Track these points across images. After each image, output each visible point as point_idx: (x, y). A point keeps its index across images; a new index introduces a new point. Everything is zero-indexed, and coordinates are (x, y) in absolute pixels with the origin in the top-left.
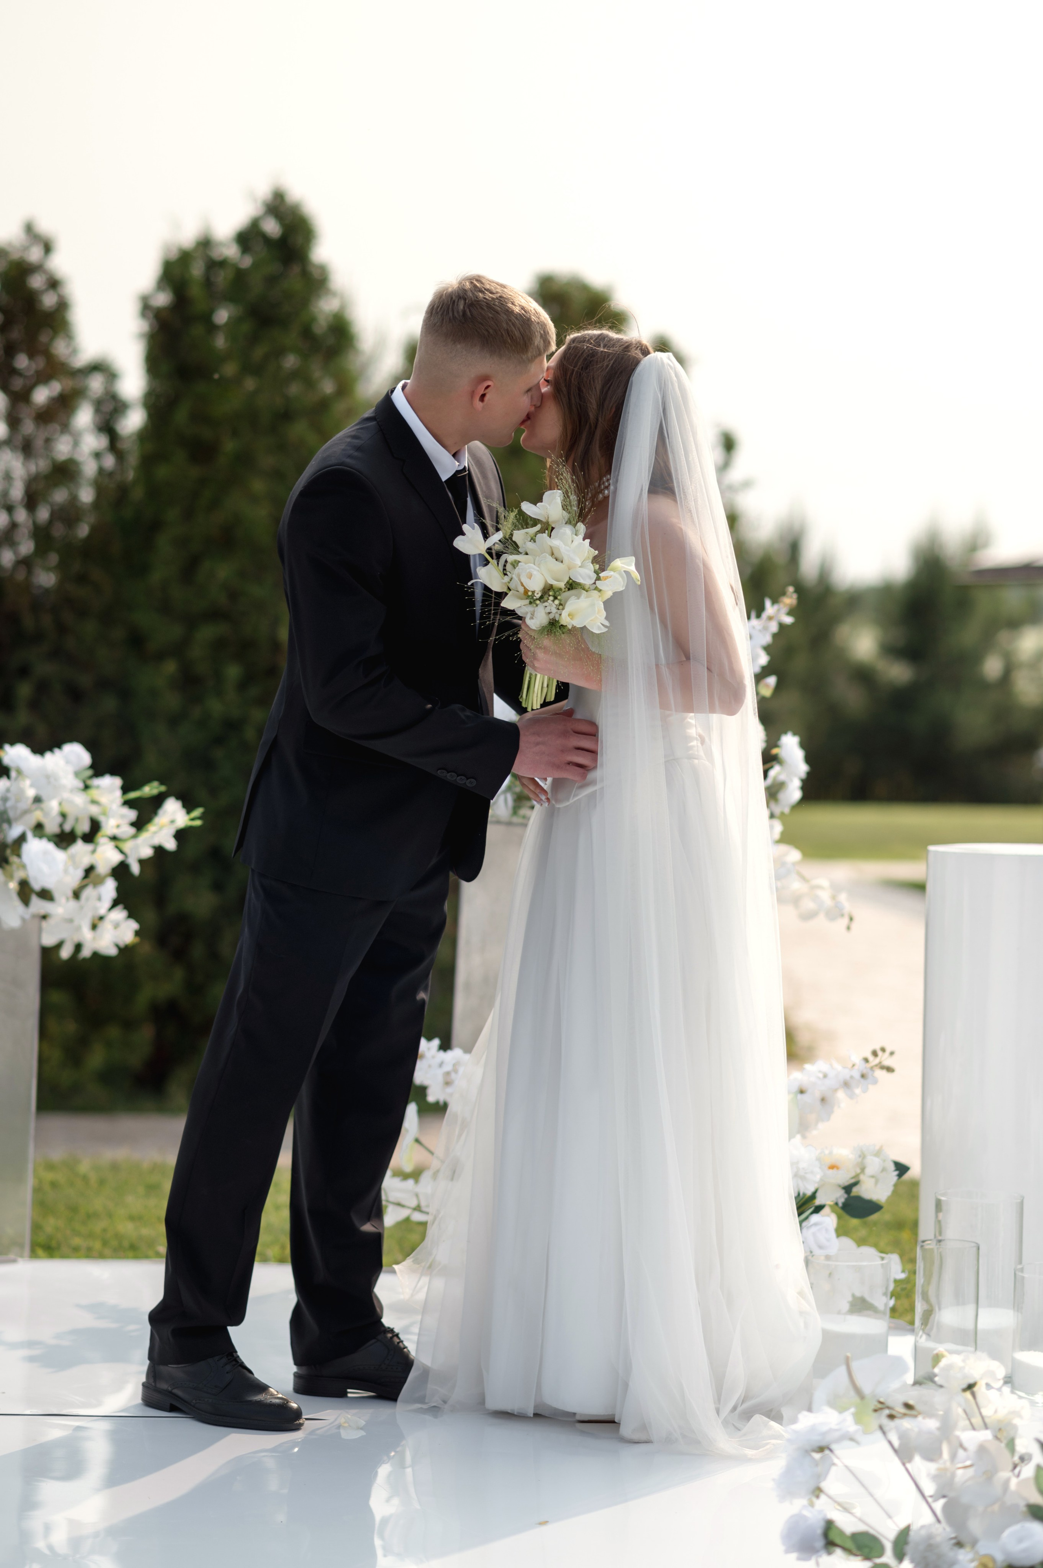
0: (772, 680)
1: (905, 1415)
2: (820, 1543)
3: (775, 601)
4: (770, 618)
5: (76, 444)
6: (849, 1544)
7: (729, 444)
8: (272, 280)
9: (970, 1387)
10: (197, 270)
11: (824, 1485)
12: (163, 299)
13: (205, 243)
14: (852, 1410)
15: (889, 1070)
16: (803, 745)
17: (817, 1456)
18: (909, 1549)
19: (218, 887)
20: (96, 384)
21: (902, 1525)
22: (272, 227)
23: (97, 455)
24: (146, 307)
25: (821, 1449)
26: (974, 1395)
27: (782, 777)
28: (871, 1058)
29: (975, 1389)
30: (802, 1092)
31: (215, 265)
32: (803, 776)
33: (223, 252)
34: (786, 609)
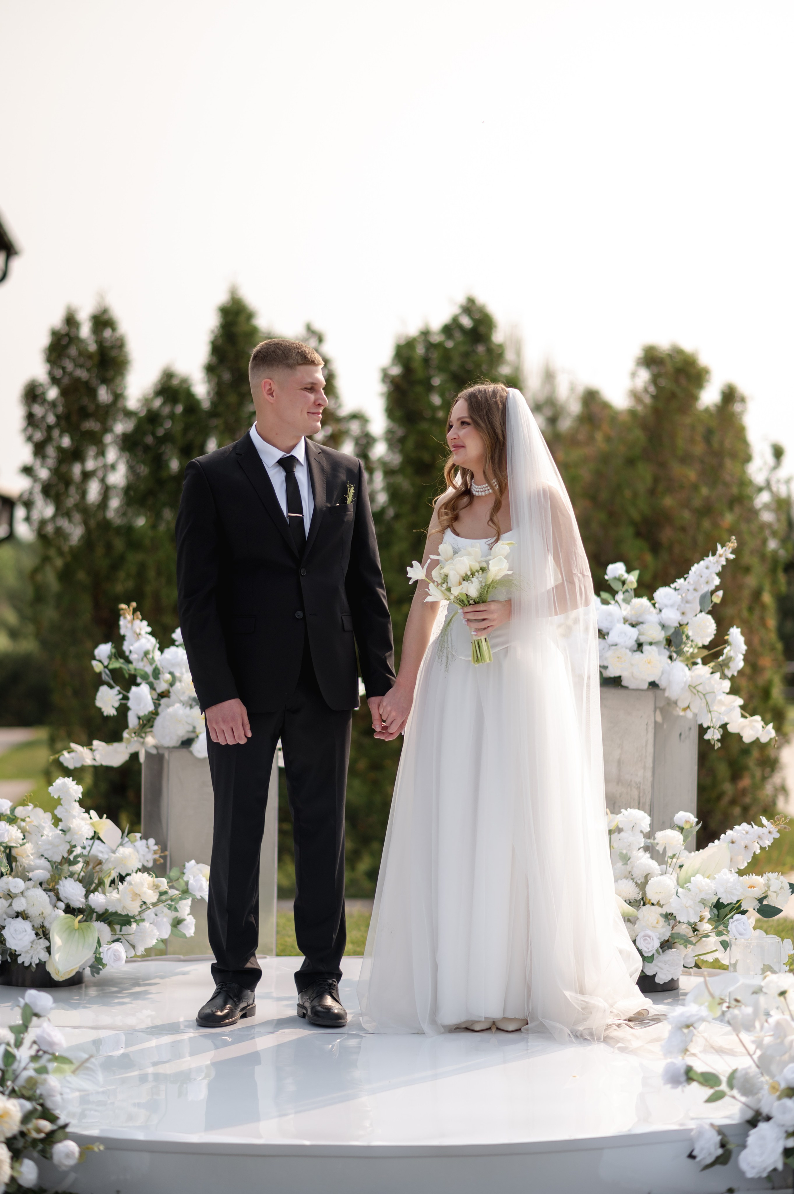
0: (720, 593)
1: (736, 1006)
2: (683, 1078)
3: (723, 546)
4: (720, 556)
6: (701, 1079)
7: (778, 453)
8: (466, 355)
9: (783, 994)
10: (420, 350)
11: (689, 1048)
12: (396, 371)
13: (425, 333)
14: (707, 1004)
16: (742, 633)
17: (686, 1031)
18: (735, 1082)
20: (355, 427)
21: (734, 1068)
22: (466, 322)
24: (386, 376)
25: (688, 1026)
26: (785, 998)
27: (730, 654)
29: (787, 995)
30: (733, 842)
31: (430, 346)
32: (744, 652)
33: (436, 338)
34: (730, 550)
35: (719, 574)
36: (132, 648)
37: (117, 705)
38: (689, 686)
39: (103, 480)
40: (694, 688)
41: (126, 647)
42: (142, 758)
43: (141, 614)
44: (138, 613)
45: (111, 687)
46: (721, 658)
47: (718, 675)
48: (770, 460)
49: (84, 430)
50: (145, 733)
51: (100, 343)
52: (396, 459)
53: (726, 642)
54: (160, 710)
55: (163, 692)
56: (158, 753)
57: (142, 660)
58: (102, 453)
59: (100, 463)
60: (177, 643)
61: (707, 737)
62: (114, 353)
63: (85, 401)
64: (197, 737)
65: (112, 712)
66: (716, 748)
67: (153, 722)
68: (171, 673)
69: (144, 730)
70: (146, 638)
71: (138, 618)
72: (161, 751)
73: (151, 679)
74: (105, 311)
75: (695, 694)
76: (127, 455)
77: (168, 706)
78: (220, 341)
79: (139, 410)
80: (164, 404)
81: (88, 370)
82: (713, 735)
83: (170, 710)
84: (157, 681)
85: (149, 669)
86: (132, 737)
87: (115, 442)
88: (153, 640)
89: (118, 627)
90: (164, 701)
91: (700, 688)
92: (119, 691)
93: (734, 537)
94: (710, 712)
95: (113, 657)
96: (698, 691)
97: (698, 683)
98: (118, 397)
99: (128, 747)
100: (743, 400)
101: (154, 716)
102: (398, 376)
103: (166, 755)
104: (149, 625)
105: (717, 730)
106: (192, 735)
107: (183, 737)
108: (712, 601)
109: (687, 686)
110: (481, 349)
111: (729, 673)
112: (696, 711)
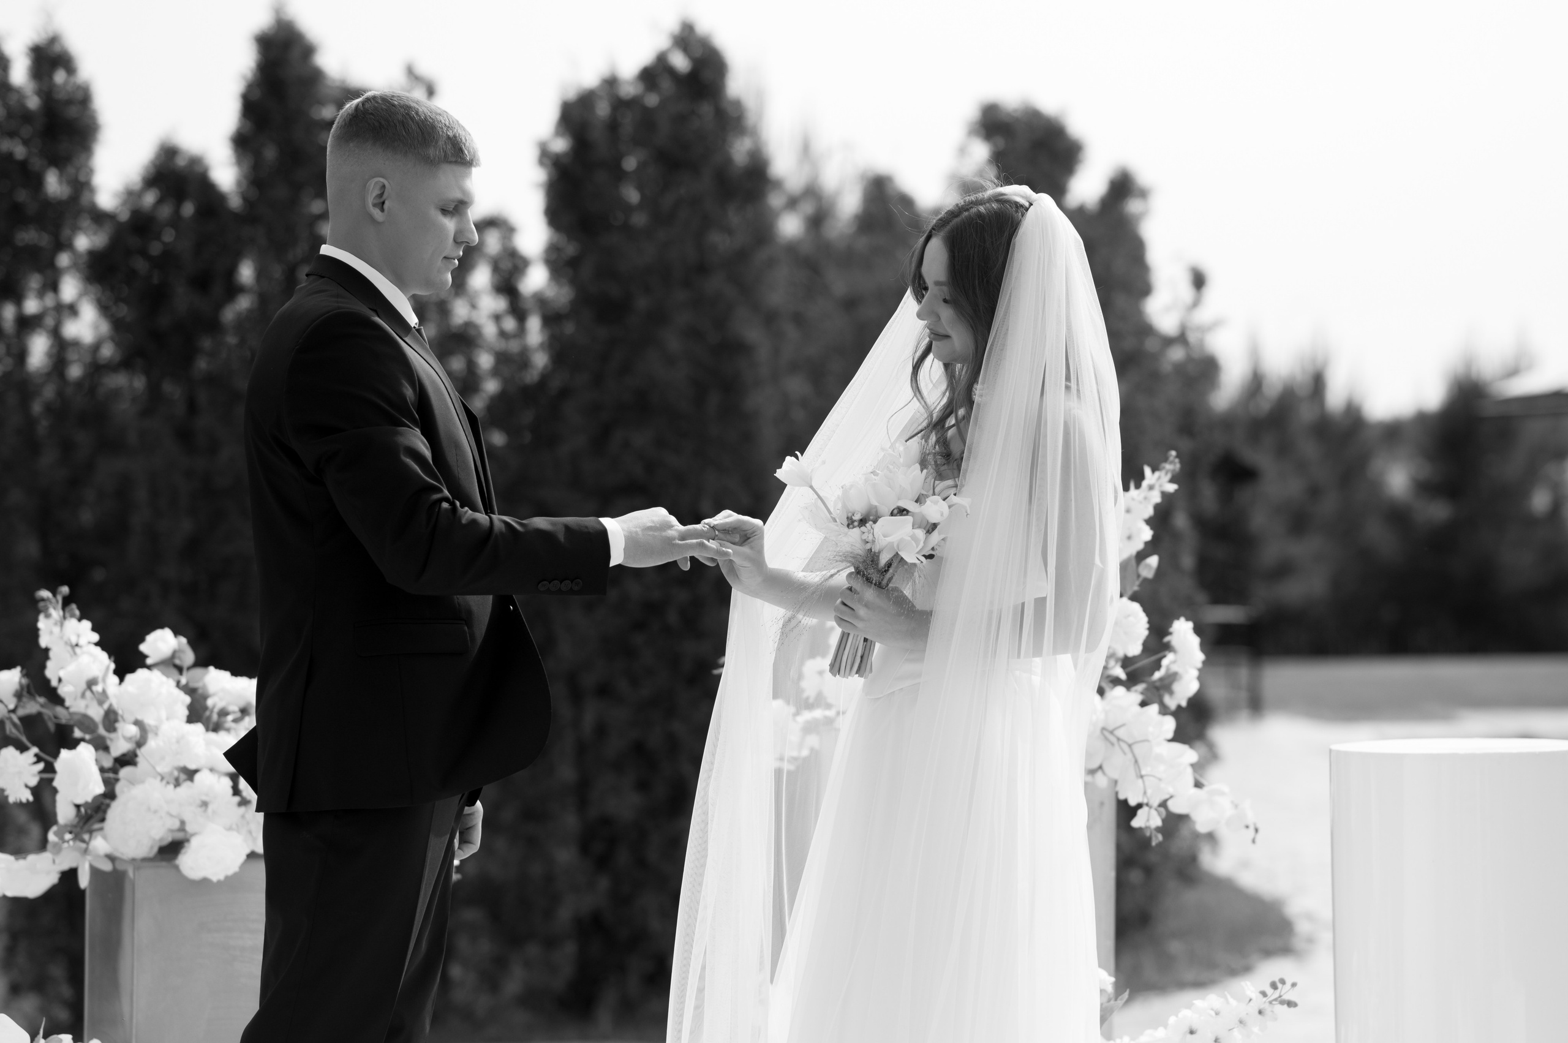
0: (1153, 561)
4: (1151, 488)
5: (474, 306)
7: (1199, 281)
8: (681, 119)
10: (603, 109)
12: (562, 145)
13: (611, 82)
15: (1291, 1004)
16: (1197, 630)
19: (643, 786)
20: (492, 241)
22: (680, 62)
23: (497, 318)
24: (545, 156)
27: (1174, 668)
28: (1269, 991)
30: (1192, 1032)
31: (620, 104)
32: (1200, 665)
33: (629, 89)
34: (1169, 476)
35: (1149, 522)
36: (62, 674)
37: (34, 781)
38: (1103, 729)
39: (56, 333)
40: (1112, 732)
41: (52, 671)
42: (84, 881)
43: (79, 608)
44: (74, 606)
45: (22, 748)
46: (1157, 675)
47: (1154, 708)
48: (1186, 291)
49: (20, 244)
50: (91, 832)
51: (47, 93)
52: (562, 295)
53: (1168, 647)
54: (119, 788)
55: (124, 755)
56: (115, 871)
57: (83, 695)
58: (53, 286)
59: (49, 300)
60: (149, 661)
61: (1136, 823)
62: (72, 112)
63: (22, 195)
64: (188, 840)
65: (27, 796)
66: (1154, 843)
67: (105, 812)
68: (138, 723)
69: (86, 827)
70: (91, 654)
71: (73, 616)
72: (120, 867)
73: (102, 731)
74: (54, 40)
75: (1113, 744)
76: (95, 289)
77: (132, 783)
78: (257, 94)
79: (118, 211)
80: (160, 201)
81: (26, 143)
82: (1148, 820)
83: (137, 791)
84: (112, 735)
85: (96, 713)
86: (64, 841)
87: (75, 266)
88: (103, 656)
89: (35, 633)
90: (125, 772)
91: (1120, 733)
92: (36, 755)
93: (1173, 453)
94: (1142, 777)
95: (25, 693)
96: (1119, 739)
97: (1118, 724)
98: (81, 186)
99: (57, 861)
100: (1143, 194)
101: (107, 801)
102: (565, 154)
103: (131, 873)
104: (94, 629)
105: (1156, 810)
106: (179, 836)
107: (161, 840)
108: (1139, 576)
109: (1098, 732)
110: (706, 109)
111: (1172, 703)
112: (1115, 775)
